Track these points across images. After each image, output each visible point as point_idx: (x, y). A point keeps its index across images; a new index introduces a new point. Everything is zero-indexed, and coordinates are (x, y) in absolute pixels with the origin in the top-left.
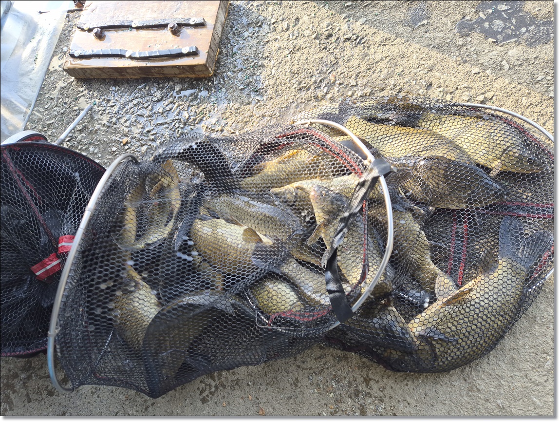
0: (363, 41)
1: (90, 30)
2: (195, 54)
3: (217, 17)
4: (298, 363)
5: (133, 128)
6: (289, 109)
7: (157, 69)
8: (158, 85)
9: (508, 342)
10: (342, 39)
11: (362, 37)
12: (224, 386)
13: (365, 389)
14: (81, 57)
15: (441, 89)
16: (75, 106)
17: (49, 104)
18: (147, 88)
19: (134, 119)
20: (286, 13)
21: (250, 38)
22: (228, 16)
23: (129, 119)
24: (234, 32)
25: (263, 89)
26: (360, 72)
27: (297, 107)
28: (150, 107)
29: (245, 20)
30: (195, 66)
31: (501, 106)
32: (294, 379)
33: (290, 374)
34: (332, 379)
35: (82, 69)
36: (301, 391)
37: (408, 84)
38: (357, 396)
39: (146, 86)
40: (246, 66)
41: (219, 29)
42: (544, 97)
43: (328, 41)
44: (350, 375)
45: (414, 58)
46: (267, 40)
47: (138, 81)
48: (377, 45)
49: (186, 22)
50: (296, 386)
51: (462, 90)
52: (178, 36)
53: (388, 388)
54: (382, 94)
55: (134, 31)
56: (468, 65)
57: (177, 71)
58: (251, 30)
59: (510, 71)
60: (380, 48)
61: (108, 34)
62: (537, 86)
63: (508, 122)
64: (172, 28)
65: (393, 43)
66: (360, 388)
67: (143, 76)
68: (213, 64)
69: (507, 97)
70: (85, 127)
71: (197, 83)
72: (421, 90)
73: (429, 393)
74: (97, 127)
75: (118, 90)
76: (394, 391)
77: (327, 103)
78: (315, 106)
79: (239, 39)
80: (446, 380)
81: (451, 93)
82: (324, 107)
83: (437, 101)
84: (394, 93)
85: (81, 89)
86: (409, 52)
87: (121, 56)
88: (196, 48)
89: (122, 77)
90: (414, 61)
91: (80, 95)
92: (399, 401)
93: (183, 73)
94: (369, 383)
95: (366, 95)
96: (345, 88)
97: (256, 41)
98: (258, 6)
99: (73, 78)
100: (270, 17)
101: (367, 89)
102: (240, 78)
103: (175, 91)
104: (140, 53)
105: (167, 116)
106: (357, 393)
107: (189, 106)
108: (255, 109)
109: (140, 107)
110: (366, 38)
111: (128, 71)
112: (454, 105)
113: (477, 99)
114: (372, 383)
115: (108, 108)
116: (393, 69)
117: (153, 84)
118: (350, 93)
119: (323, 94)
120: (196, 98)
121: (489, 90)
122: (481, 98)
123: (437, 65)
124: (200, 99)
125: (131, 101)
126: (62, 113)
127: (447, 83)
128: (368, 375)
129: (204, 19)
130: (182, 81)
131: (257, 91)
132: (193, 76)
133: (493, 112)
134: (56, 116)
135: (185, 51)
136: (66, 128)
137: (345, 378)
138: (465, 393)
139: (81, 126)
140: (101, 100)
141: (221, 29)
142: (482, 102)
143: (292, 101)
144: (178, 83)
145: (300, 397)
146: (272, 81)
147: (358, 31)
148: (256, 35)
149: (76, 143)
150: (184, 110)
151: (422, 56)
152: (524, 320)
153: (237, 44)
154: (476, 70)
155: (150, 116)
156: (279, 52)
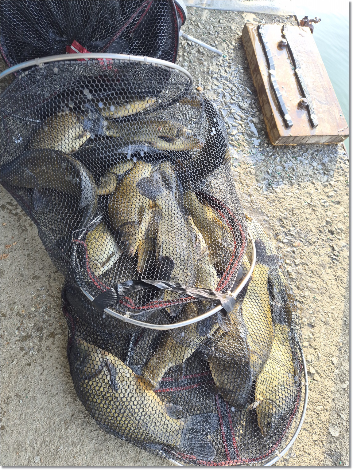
0: (335, 261)
1: (283, 36)
2: (287, 125)
3: (322, 136)
4: (52, 275)
5: (212, 92)
6: (262, 215)
7: (266, 99)
8: (253, 104)
9: (113, 443)
10: (332, 244)
11: (338, 259)
12: (19, 220)
13: (45, 335)
14: (259, 35)
15: (311, 336)
16: (218, 41)
17: (214, 20)
18: (249, 95)
19: (220, 92)
20: (341, 192)
21: (312, 168)
22: (326, 145)
23: (219, 88)
24: (314, 153)
25: (273, 189)
26: (307, 265)
27: (265, 221)
28: (233, 102)
29: (326, 160)
30: (277, 129)
31: (310, 390)
32: (39, 275)
33: (42, 271)
34: (46, 307)
35: (250, 39)
36: (30, 284)
37: (308, 307)
38: (38, 330)
39: (250, 93)
40: (288, 171)
41: (313, 141)
42: (327, 424)
43: (328, 233)
44: (53, 320)
45: (332, 307)
46: (314, 182)
47: (252, 86)
48: (334, 273)
49: (311, 112)
50: (34, 278)
51: (315, 354)
52: (298, 109)
53: (51, 354)
54: (294, 288)
55: (292, 72)
56: (337, 353)
57: (268, 115)
58: (320, 167)
59: (342, 389)
60: (333, 276)
61: (285, 52)
62: (335, 415)
63: (297, 398)
64: (303, 101)
65: (340, 287)
66: (45, 331)
67: (257, 89)
68: (282, 143)
69: (319, 392)
70: (203, 54)
71: (263, 135)
72: (306, 320)
73: (55, 388)
74: (206, 63)
75: (240, 73)
76: (49, 359)
77: (275, 245)
78: (270, 235)
79: (309, 159)
80: (69, 399)
81: (310, 345)
82: (270, 243)
83: (300, 334)
84: (298, 298)
85: (233, 43)
86: (336, 302)
87: (269, 67)
88: (292, 126)
89: (252, 73)
90: (329, 307)
91: (228, 43)
92: (41, 365)
93: (269, 121)
94: (51, 337)
95: (290, 275)
96: (291, 257)
97: (312, 173)
98: (341, 167)
99: (241, 34)
100: (334, 180)
101: (295, 274)
102: (277, 168)
103: (252, 118)
104: (275, 81)
105: (230, 117)
106: (40, 329)
107: (242, 133)
108: (254, 187)
109: (232, 94)
110: (337, 263)
111: (258, 76)
112: (300, 350)
113: (311, 368)
114: (51, 339)
115: (223, 68)
116: (318, 291)
117: (253, 99)
118: (288, 261)
119: (282, 239)
120: (251, 137)
121: (321, 376)
122: (313, 371)
123: (331, 328)
124: (251, 140)
125: (234, 85)
126: (209, 33)
127: (318, 339)
128: (56, 334)
129: (317, 125)
130: (262, 122)
131: (270, 185)
132: (268, 130)
133: (303, 383)
134: (206, 28)
135: (287, 117)
136: (198, 39)
137: (50, 316)
138: (62, 418)
139: (203, 51)
140: (228, 61)
141: (313, 142)
142: (309, 373)
143: (268, 215)
144: (259, 119)
145: (26, 284)
146: (281, 195)
147: (342, 255)
148: (316, 172)
149: (188, 50)
150: (238, 130)
151: (335, 313)
152: (135, 452)
153: (305, 158)
154: (335, 361)
155: (225, 103)
156: (307, 195)
